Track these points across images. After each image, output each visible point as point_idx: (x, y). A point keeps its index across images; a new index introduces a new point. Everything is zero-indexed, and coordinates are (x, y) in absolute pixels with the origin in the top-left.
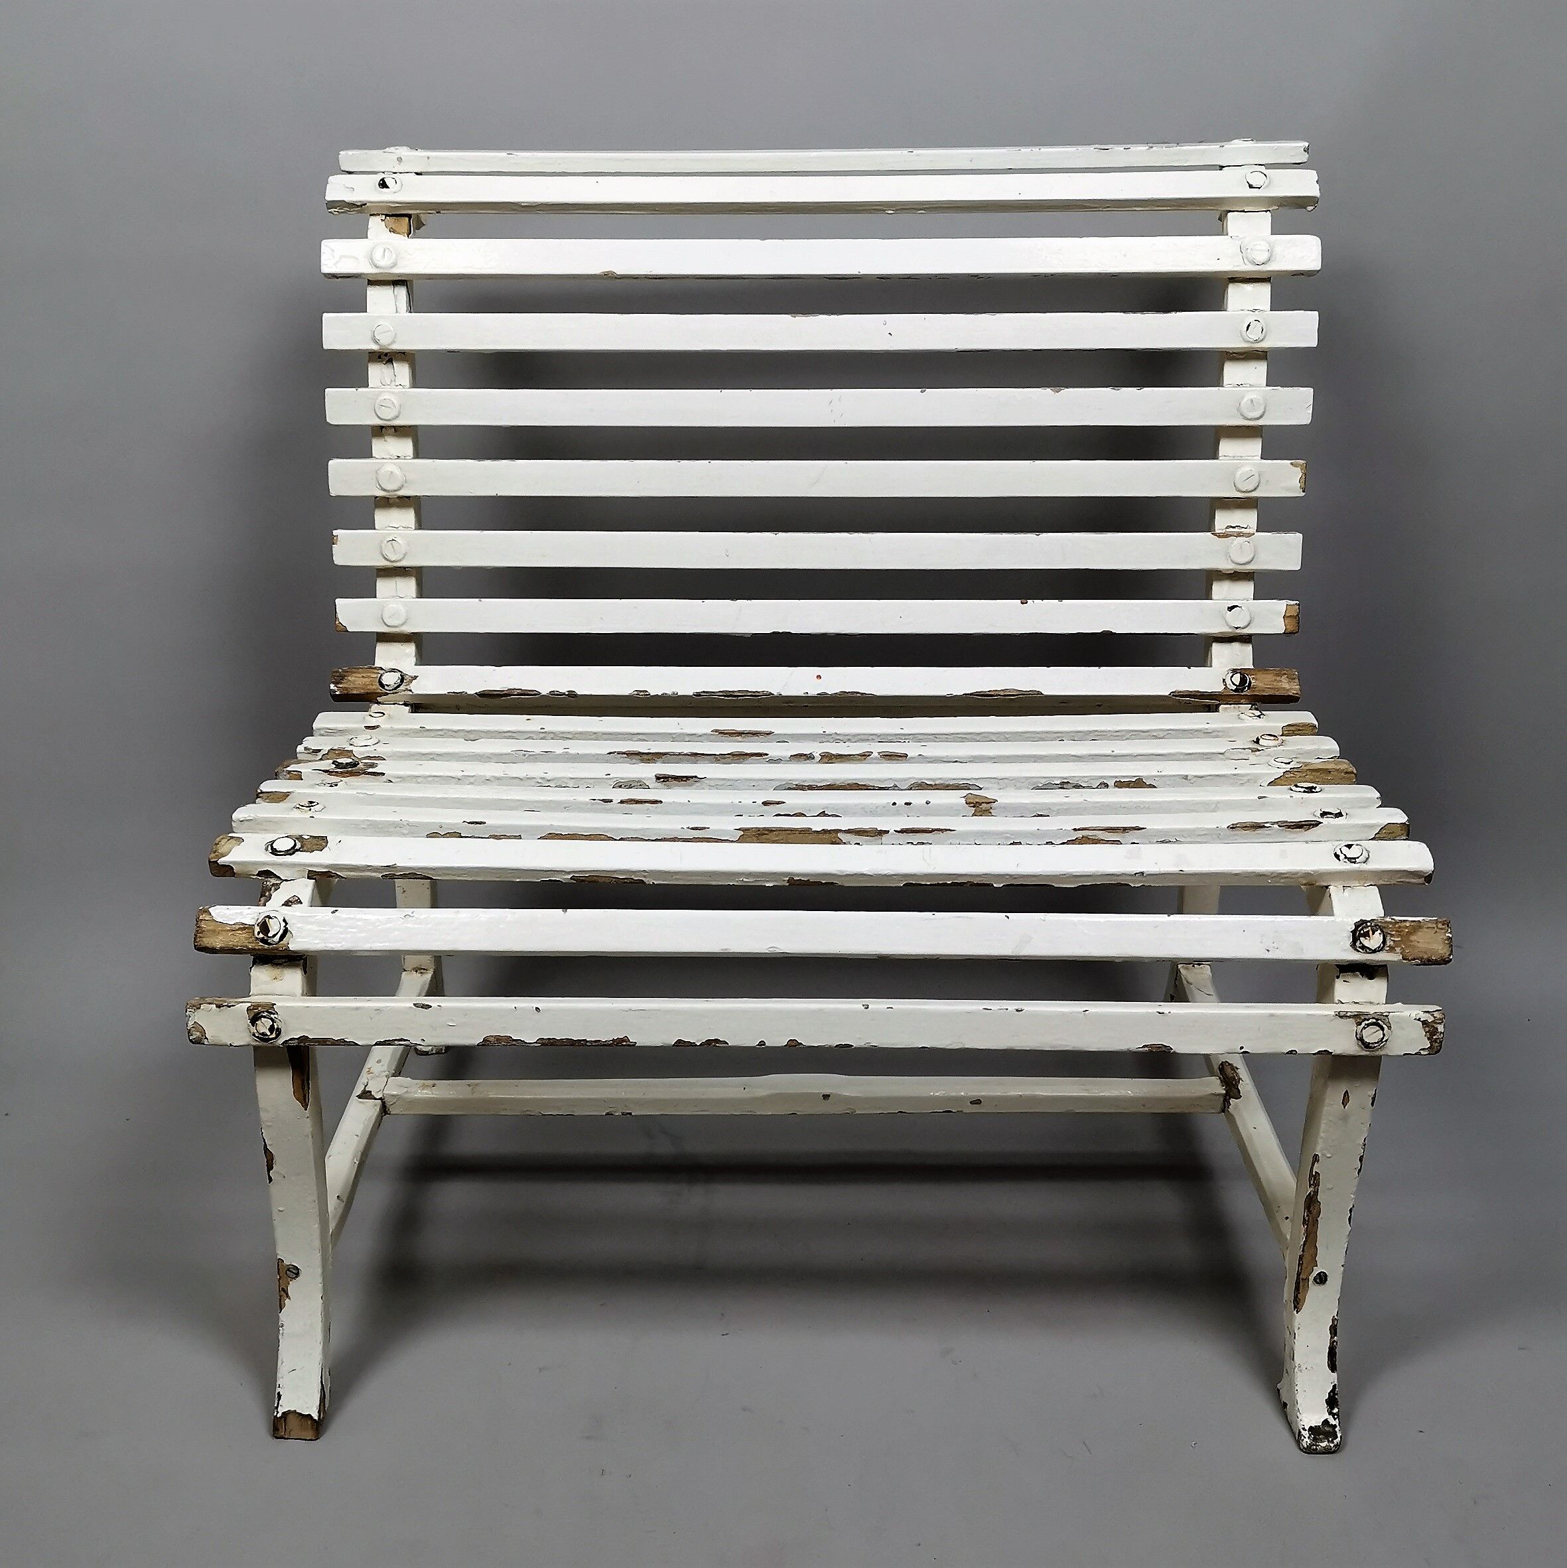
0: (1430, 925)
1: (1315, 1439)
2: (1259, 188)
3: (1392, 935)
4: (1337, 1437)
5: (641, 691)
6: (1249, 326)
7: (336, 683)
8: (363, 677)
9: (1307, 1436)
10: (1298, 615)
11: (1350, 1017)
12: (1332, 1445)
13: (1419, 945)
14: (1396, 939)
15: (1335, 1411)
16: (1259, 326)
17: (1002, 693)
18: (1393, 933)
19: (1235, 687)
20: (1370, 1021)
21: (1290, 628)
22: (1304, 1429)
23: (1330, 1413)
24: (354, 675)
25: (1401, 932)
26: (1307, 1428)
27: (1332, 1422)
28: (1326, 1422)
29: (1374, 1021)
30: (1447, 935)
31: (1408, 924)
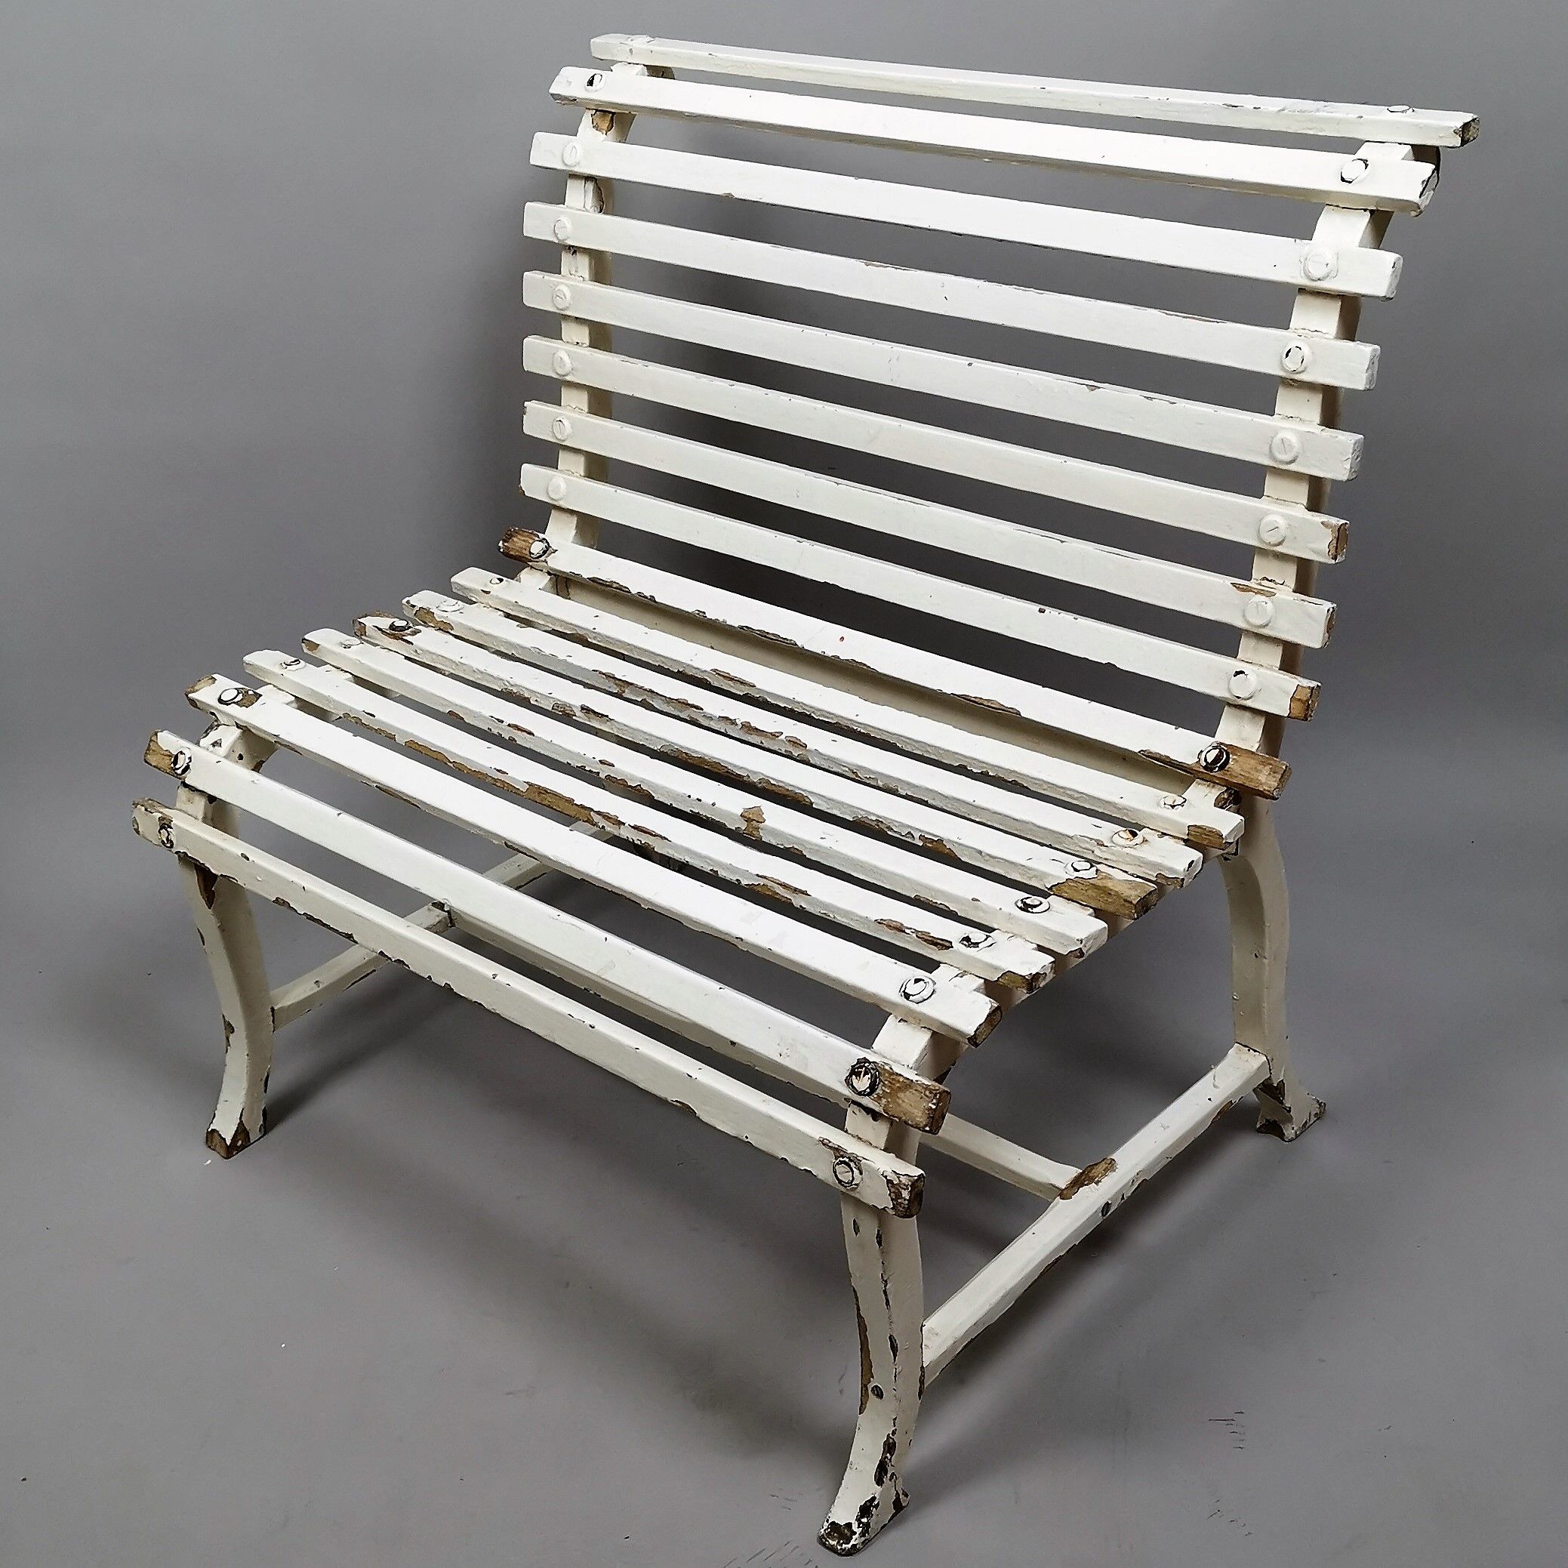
0: (919, 1088)
1: (829, 1534)
2: (1350, 182)
3: (884, 1085)
4: (848, 1543)
5: (701, 612)
6: (1289, 351)
7: (504, 541)
8: (524, 541)
9: (825, 1528)
10: (1308, 701)
11: (830, 1147)
12: (839, 1547)
13: (904, 1105)
14: (886, 1090)
15: (865, 1520)
16: (1300, 353)
17: (985, 703)
18: (886, 1082)
19: (1205, 764)
20: (845, 1159)
21: (1296, 713)
22: (827, 1521)
23: (858, 1520)
24: (519, 537)
25: (894, 1084)
26: (830, 1522)
27: (855, 1528)
28: (849, 1525)
29: (847, 1160)
30: (930, 1105)
31: (901, 1079)
